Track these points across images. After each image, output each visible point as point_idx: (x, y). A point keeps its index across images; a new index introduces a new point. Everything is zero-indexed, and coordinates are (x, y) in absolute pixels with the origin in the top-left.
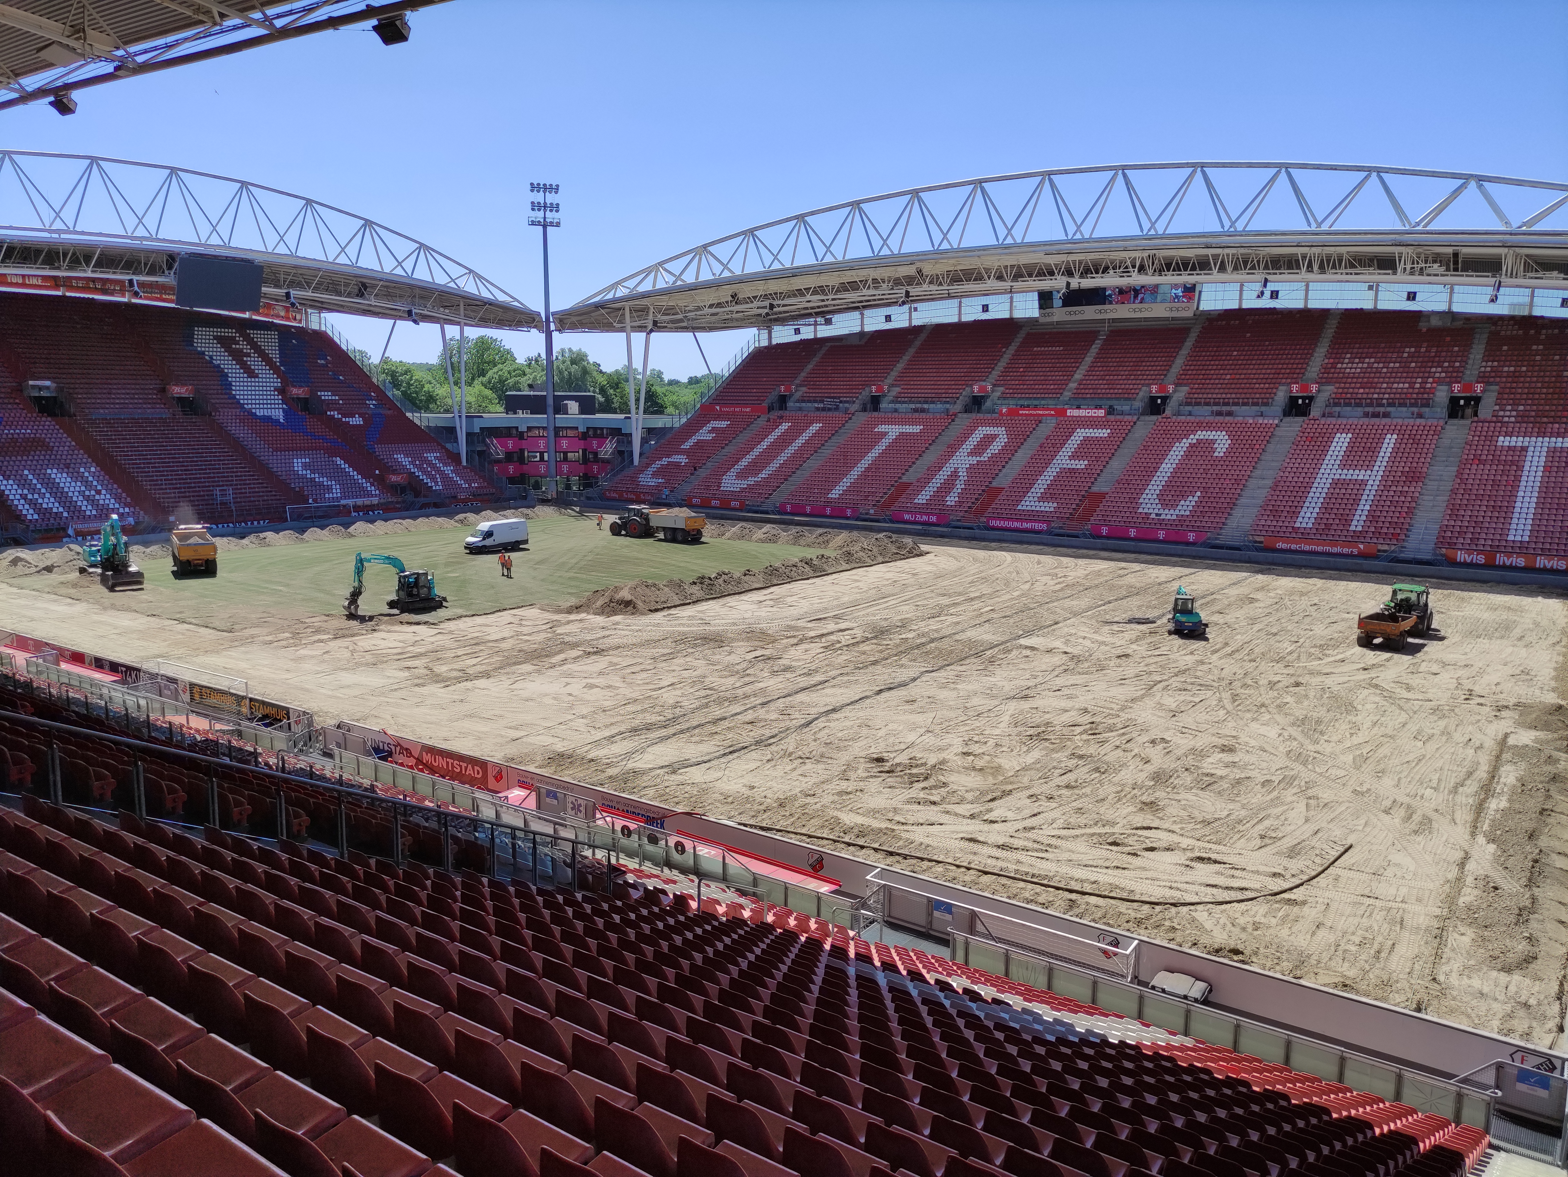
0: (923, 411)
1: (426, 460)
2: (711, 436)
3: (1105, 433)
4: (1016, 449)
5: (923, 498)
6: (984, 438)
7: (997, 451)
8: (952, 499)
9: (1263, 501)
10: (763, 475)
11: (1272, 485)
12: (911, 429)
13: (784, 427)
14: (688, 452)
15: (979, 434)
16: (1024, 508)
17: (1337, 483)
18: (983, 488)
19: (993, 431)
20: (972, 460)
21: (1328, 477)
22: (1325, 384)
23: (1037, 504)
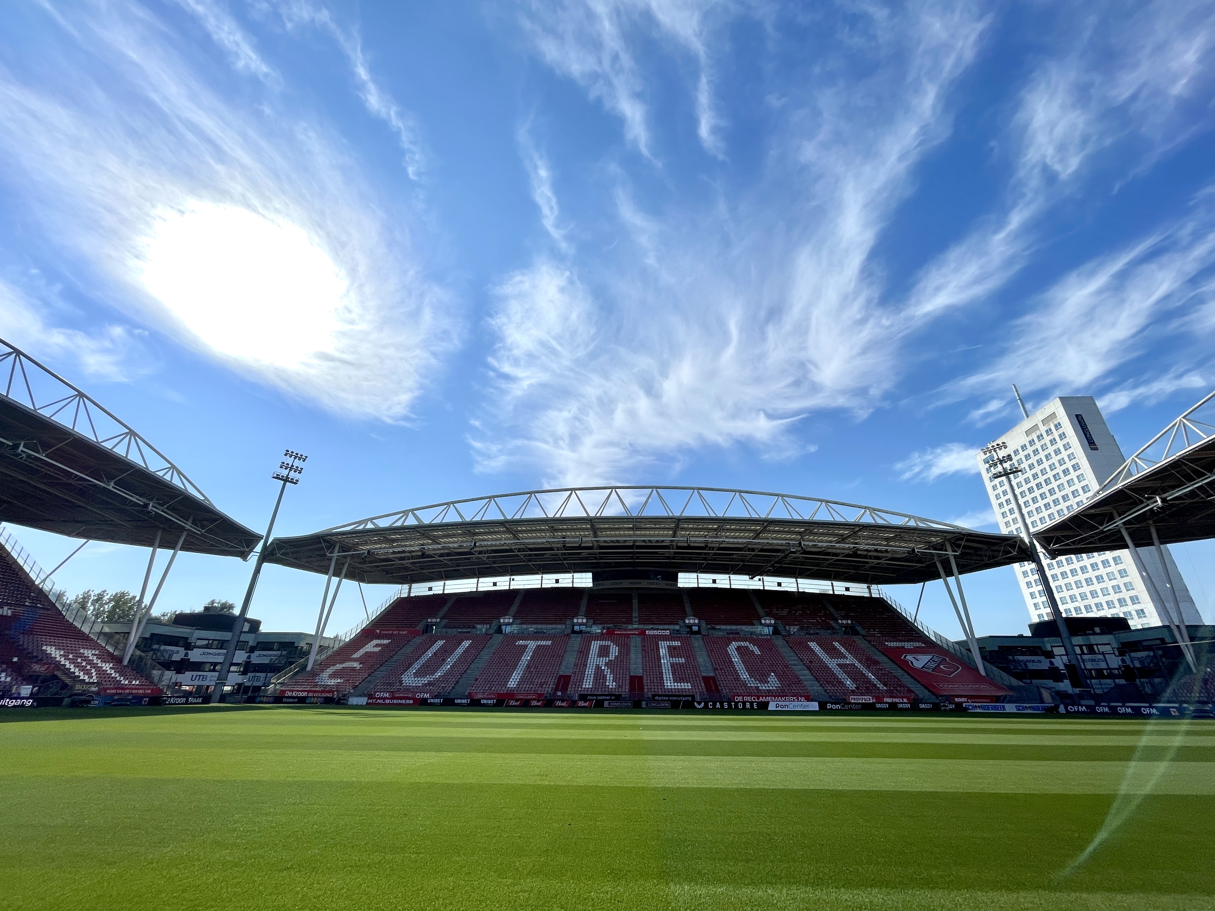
0: (542, 632)
1: (82, 656)
2: (377, 649)
3: (677, 643)
4: (628, 653)
5: (588, 684)
6: (601, 647)
7: (617, 654)
8: (611, 684)
9: (811, 677)
10: (439, 674)
11: (806, 668)
12: (543, 643)
13: (440, 643)
14: (360, 660)
15: (595, 646)
16: (669, 687)
17: (840, 665)
18: (628, 676)
19: (604, 643)
20: (605, 660)
21: (832, 663)
22: (775, 619)
23: (676, 684)
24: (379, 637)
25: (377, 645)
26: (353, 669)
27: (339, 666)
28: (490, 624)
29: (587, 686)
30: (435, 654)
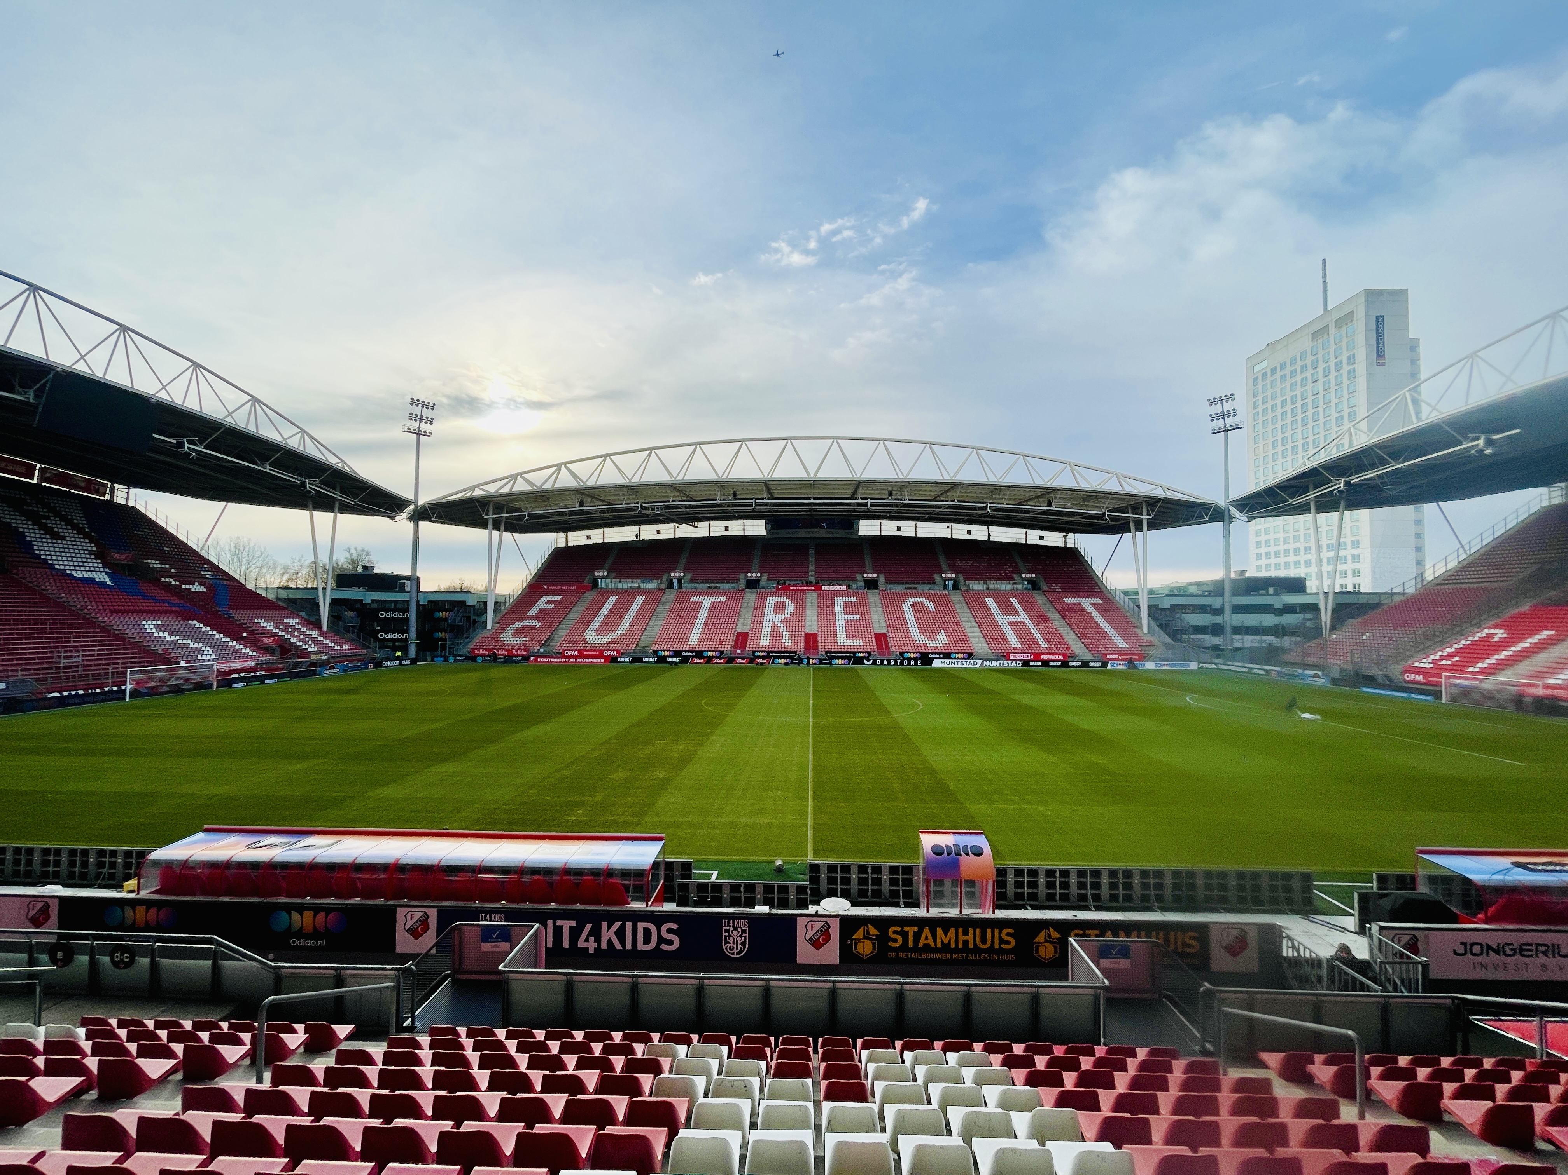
0: (716, 587)
1: (287, 626)
2: (551, 606)
3: (854, 599)
4: (804, 610)
5: (765, 641)
6: (777, 603)
7: (792, 611)
8: (787, 642)
9: (981, 634)
10: (621, 632)
11: (976, 625)
12: (718, 599)
13: (613, 599)
14: (536, 617)
15: (771, 601)
16: (842, 644)
17: (1011, 623)
18: (803, 633)
19: (779, 599)
20: (781, 617)
21: (1003, 620)
22: (957, 573)
23: (848, 641)
24: (548, 593)
25: (549, 602)
26: (533, 628)
27: (519, 625)
28: (660, 578)
29: (765, 644)
30: (611, 610)
